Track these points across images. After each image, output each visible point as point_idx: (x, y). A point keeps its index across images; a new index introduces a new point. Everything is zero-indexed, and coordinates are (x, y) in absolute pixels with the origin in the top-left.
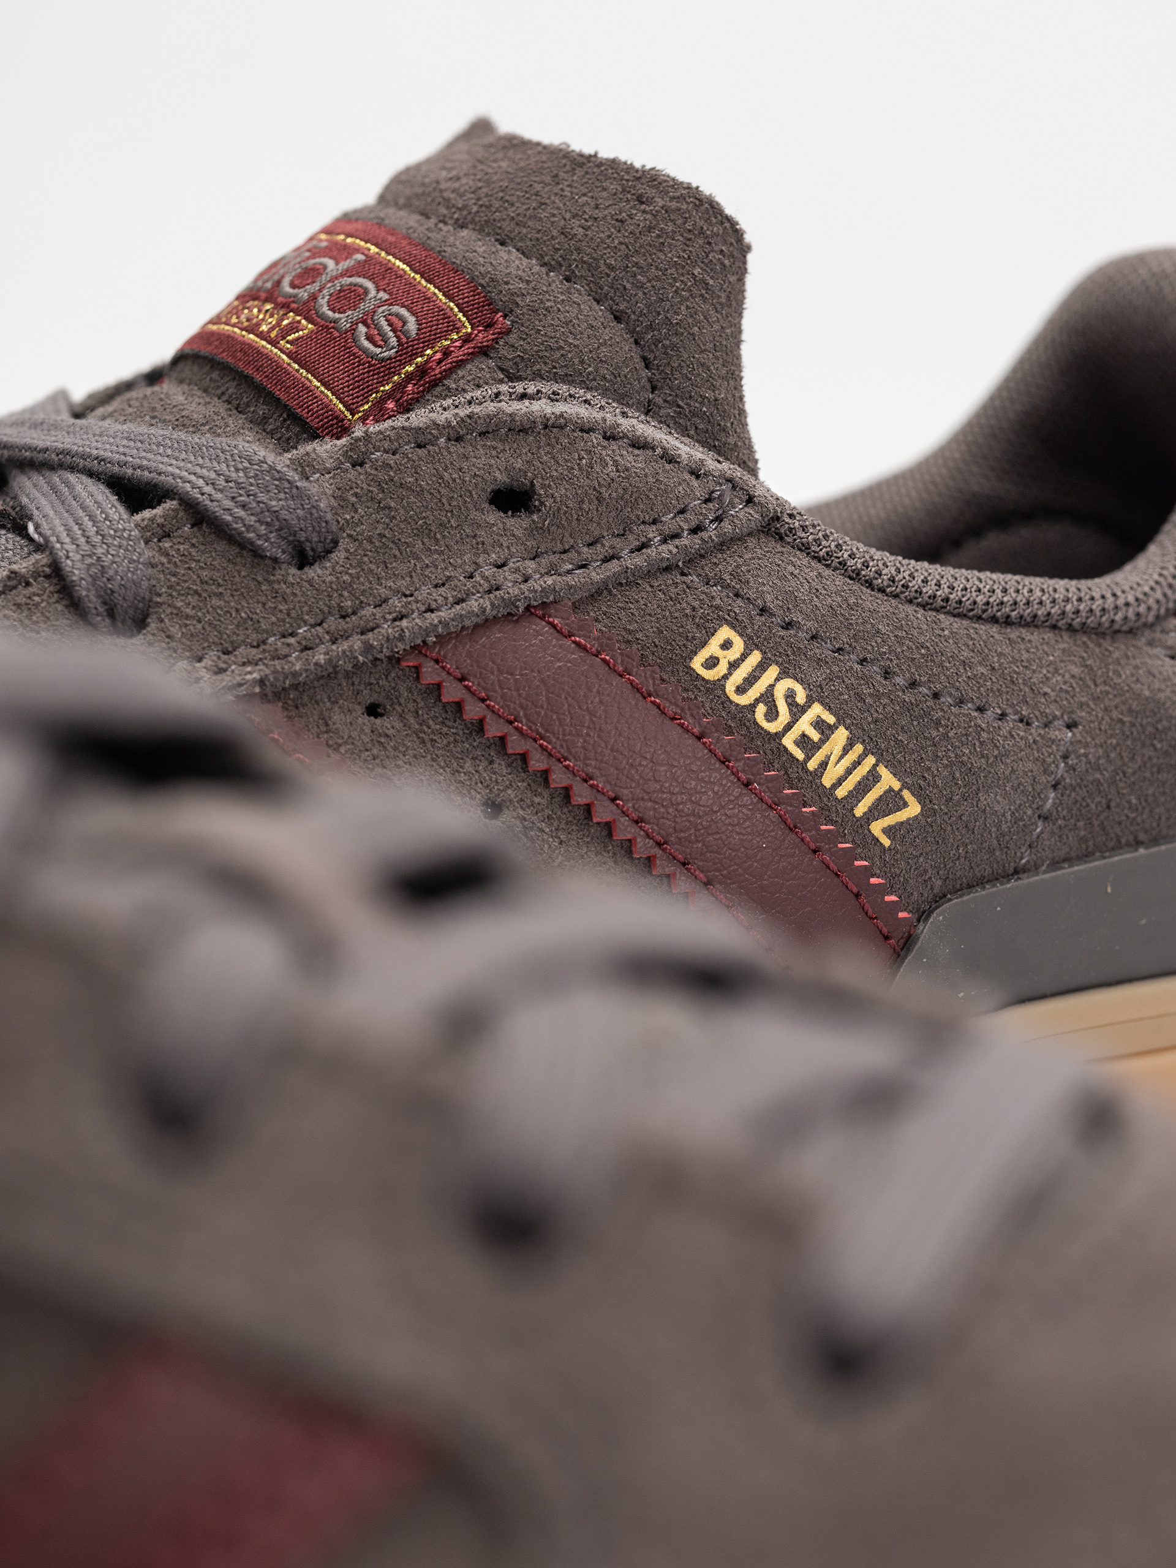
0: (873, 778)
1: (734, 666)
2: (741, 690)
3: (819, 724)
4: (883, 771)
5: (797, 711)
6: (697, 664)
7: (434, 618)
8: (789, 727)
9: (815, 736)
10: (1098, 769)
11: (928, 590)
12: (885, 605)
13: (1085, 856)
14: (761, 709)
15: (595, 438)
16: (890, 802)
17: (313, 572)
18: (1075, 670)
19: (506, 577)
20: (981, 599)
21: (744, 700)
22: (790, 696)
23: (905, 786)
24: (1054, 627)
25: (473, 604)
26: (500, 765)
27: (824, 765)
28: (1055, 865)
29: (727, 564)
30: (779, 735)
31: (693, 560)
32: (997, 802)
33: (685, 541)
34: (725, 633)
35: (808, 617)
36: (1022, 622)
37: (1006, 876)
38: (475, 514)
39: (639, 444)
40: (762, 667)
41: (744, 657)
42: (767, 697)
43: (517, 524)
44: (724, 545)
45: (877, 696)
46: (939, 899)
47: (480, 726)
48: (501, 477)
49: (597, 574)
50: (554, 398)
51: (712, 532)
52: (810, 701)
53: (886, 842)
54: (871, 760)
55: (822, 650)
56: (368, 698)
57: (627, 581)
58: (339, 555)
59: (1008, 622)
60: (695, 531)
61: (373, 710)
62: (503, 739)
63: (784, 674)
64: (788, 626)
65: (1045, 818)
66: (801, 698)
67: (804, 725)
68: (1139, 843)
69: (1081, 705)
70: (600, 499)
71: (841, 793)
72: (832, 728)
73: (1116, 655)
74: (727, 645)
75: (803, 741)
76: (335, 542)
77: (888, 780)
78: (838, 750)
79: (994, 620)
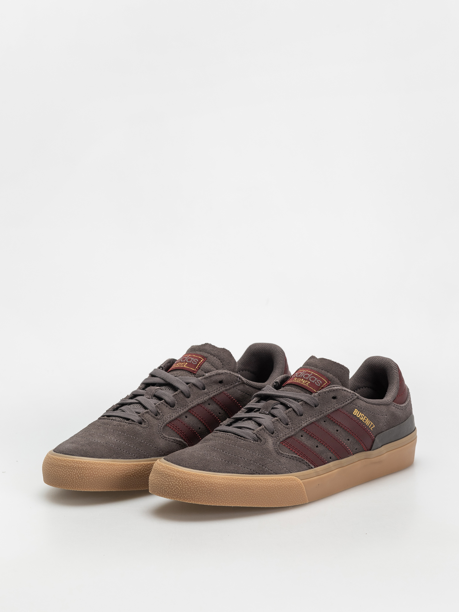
0: (370, 423)
1: (357, 413)
2: (358, 416)
3: (365, 418)
4: (371, 422)
5: (363, 417)
6: (354, 413)
7: (329, 411)
8: (363, 419)
9: (365, 420)
10: (389, 420)
11: (372, 402)
12: (369, 405)
13: (388, 429)
14: (360, 417)
15: (341, 390)
16: (372, 426)
17: (317, 408)
18: (386, 409)
19: (335, 406)
20: (377, 403)
21: (359, 416)
22: (363, 415)
23: (373, 424)
24: (383, 405)
25: (333, 409)
26: (337, 426)
27: (366, 422)
28: (386, 430)
29: (354, 402)
30: (362, 420)
31: (351, 402)
32: (381, 424)
33: (350, 400)
34: (356, 410)
35: (363, 407)
36: (381, 405)
37: (382, 432)
38: (331, 400)
39: (345, 390)
40: (360, 413)
41: (358, 412)
42: (361, 416)
43: (335, 400)
44: (354, 400)
45: (370, 415)
46: (376, 435)
47: (335, 422)
48: (333, 396)
49: (343, 405)
50: (336, 386)
51: (353, 399)
52: (364, 416)
53: (372, 430)
54: (370, 421)
55: (364, 411)
56: (324, 420)
57: (346, 405)
58: (319, 406)
59: (379, 405)
60: (351, 399)
61: (324, 421)
62: (337, 423)
63: (362, 413)
64: (361, 408)
65: (385, 426)
66: (363, 416)
67: (364, 419)
68: (392, 427)
69: (387, 413)
70: (342, 397)
71: (368, 425)
72: (367, 419)
73: (389, 407)
74: (356, 411)
75: (364, 420)
76: (319, 404)
77: (372, 423)
78: (367, 421)
79: (378, 405)
